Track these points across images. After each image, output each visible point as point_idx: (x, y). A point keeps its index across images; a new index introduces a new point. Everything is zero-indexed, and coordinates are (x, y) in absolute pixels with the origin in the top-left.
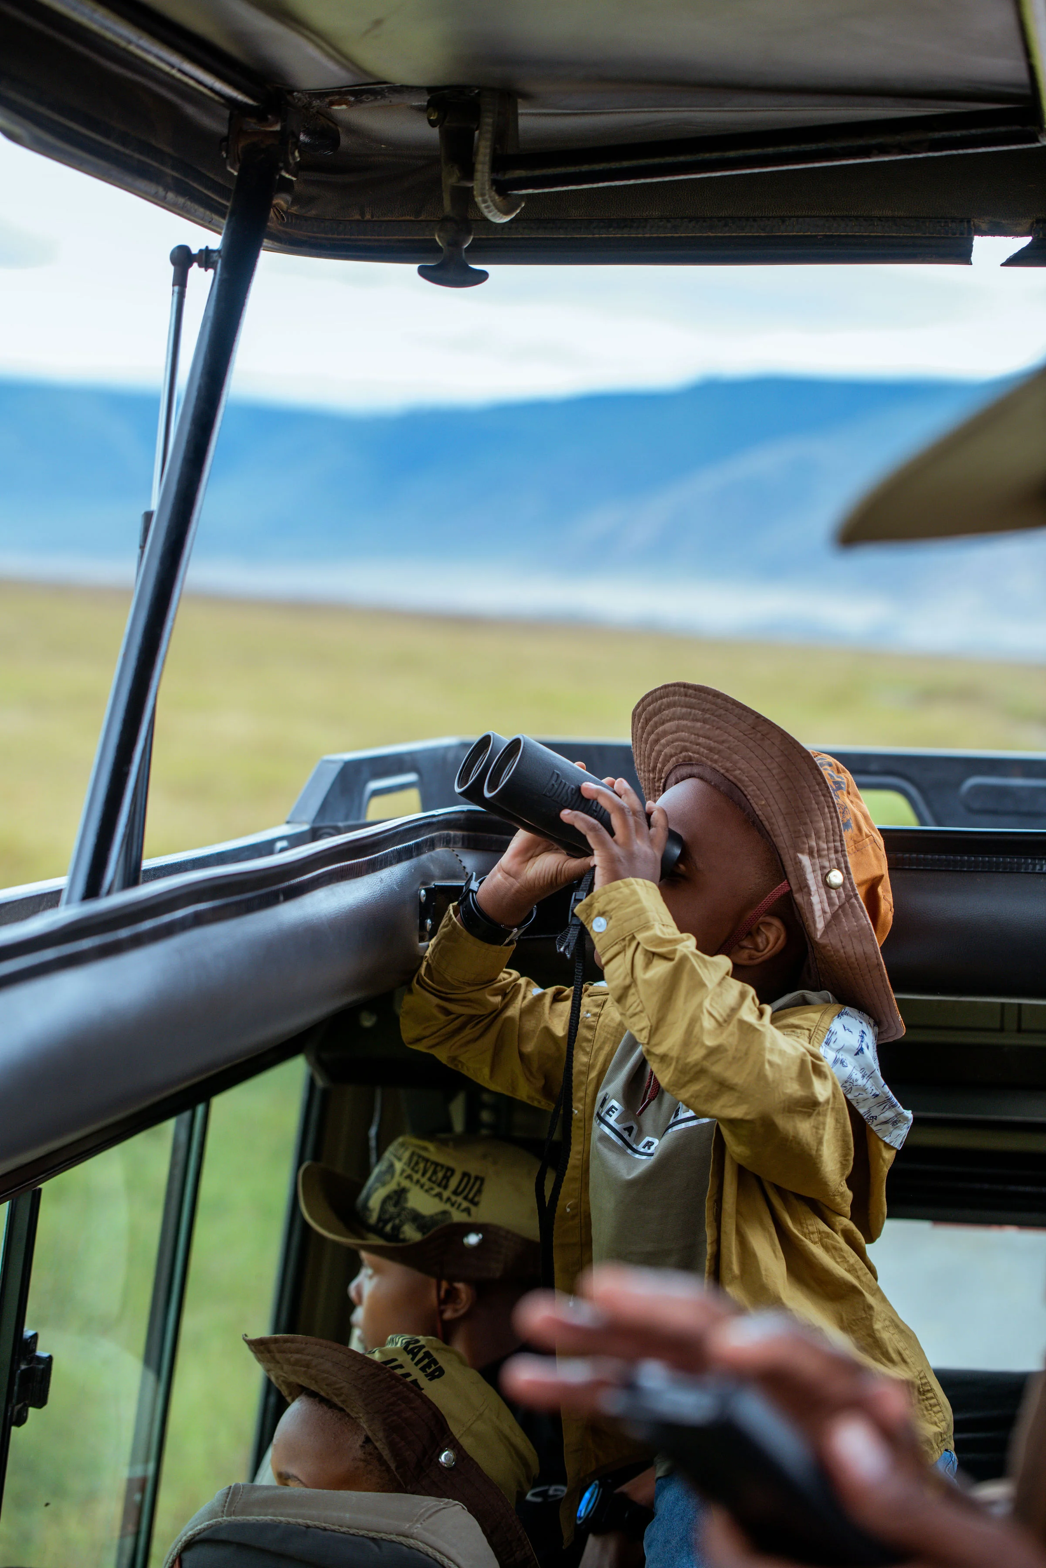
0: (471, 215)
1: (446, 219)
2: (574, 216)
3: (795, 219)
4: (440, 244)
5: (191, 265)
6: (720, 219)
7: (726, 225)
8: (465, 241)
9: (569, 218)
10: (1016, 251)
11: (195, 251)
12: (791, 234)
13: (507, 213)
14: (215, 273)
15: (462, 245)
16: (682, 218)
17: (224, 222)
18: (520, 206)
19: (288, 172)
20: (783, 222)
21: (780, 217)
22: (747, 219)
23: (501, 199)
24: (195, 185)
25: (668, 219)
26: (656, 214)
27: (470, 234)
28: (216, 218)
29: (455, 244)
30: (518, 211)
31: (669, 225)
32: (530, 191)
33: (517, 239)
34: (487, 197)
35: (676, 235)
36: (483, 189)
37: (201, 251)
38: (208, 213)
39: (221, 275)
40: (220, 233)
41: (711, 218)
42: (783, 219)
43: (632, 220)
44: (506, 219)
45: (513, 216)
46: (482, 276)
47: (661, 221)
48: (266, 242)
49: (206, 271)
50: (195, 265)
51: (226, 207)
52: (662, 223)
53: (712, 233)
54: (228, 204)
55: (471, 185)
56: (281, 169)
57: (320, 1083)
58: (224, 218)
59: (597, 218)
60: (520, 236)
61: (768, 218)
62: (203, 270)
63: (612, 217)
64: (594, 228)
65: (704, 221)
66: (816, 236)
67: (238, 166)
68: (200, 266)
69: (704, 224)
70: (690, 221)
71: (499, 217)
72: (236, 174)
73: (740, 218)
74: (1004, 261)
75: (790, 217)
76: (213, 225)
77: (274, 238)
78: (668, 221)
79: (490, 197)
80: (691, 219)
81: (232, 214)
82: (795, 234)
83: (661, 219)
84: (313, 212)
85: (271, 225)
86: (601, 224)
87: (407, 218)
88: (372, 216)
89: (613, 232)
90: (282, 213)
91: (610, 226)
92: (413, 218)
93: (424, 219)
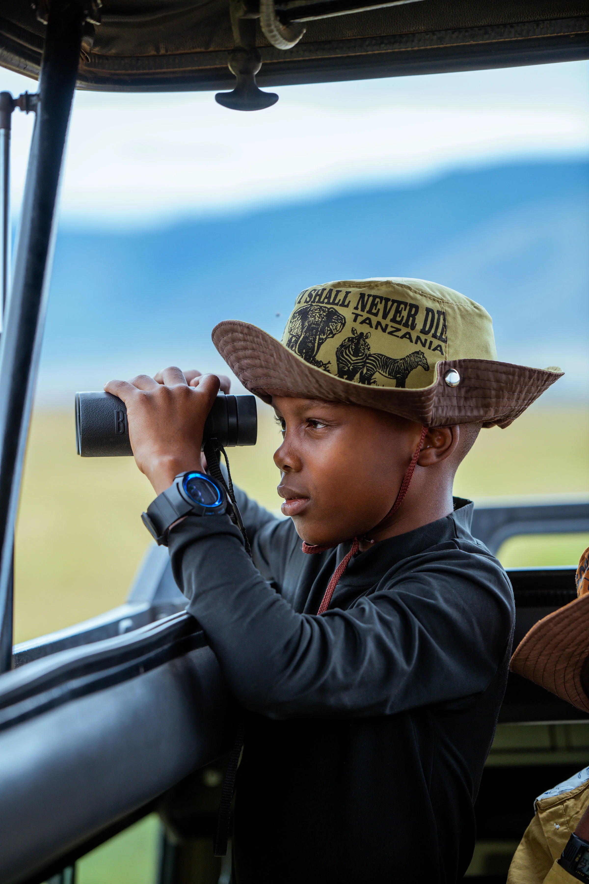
0: (259, 44)
1: (236, 50)
2: (349, 37)
3: (548, 22)
4: (233, 73)
5: (13, 110)
6: (481, 28)
7: (486, 33)
8: (255, 68)
9: (344, 38)
11: (16, 96)
12: (546, 36)
13: (291, 40)
14: (36, 115)
15: (252, 72)
16: (446, 30)
17: (39, 69)
18: (302, 32)
19: (92, 18)
20: (538, 25)
21: (535, 21)
22: (505, 25)
23: (285, 27)
24: (8, 36)
25: (433, 32)
26: (422, 28)
27: (259, 61)
28: (31, 65)
29: (246, 72)
30: (301, 37)
31: (435, 37)
32: (311, 19)
33: (299, 61)
34: (273, 27)
35: (441, 46)
36: (269, 20)
37: (21, 96)
38: (22, 60)
39: (42, 116)
40: (36, 79)
41: (472, 28)
42: (537, 23)
43: (401, 36)
44: (290, 45)
45: (297, 42)
46: (273, 99)
47: (427, 34)
48: (78, 83)
49: (27, 113)
50: (17, 109)
51: (40, 54)
52: (428, 37)
54: (41, 52)
55: (256, 17)
56: (86, 16)
57: (173, 839)
58: (39, 64)
59: (370, 36)
60: (301, 59)
61: (524, 23)
62: (24, 113)
63: (382, 35)
64: (367, 46)
65: (466, 31)
67: (47, 16)
68: (22, 109)
69: (467, 34)
70: (453, 33)
71: (284, 44)
72: (45, 23)
73: (498, 26)
75: (543, 21)
76: (28, 70)
77: (84, 78)
78: (434, 34)
79: (276, 27)
80: (454, 30)
81: (46, 60)
82: (549, 35)
83: (426, 32)
84: (113, 51)
85: (82, 66)
86: (374, 42)
87: (198, 50)
88: (167, 51)
89: (385, 48)
90: (86, 55)
91: (382, 43)
92: (203, 50)
93: (217, 49)
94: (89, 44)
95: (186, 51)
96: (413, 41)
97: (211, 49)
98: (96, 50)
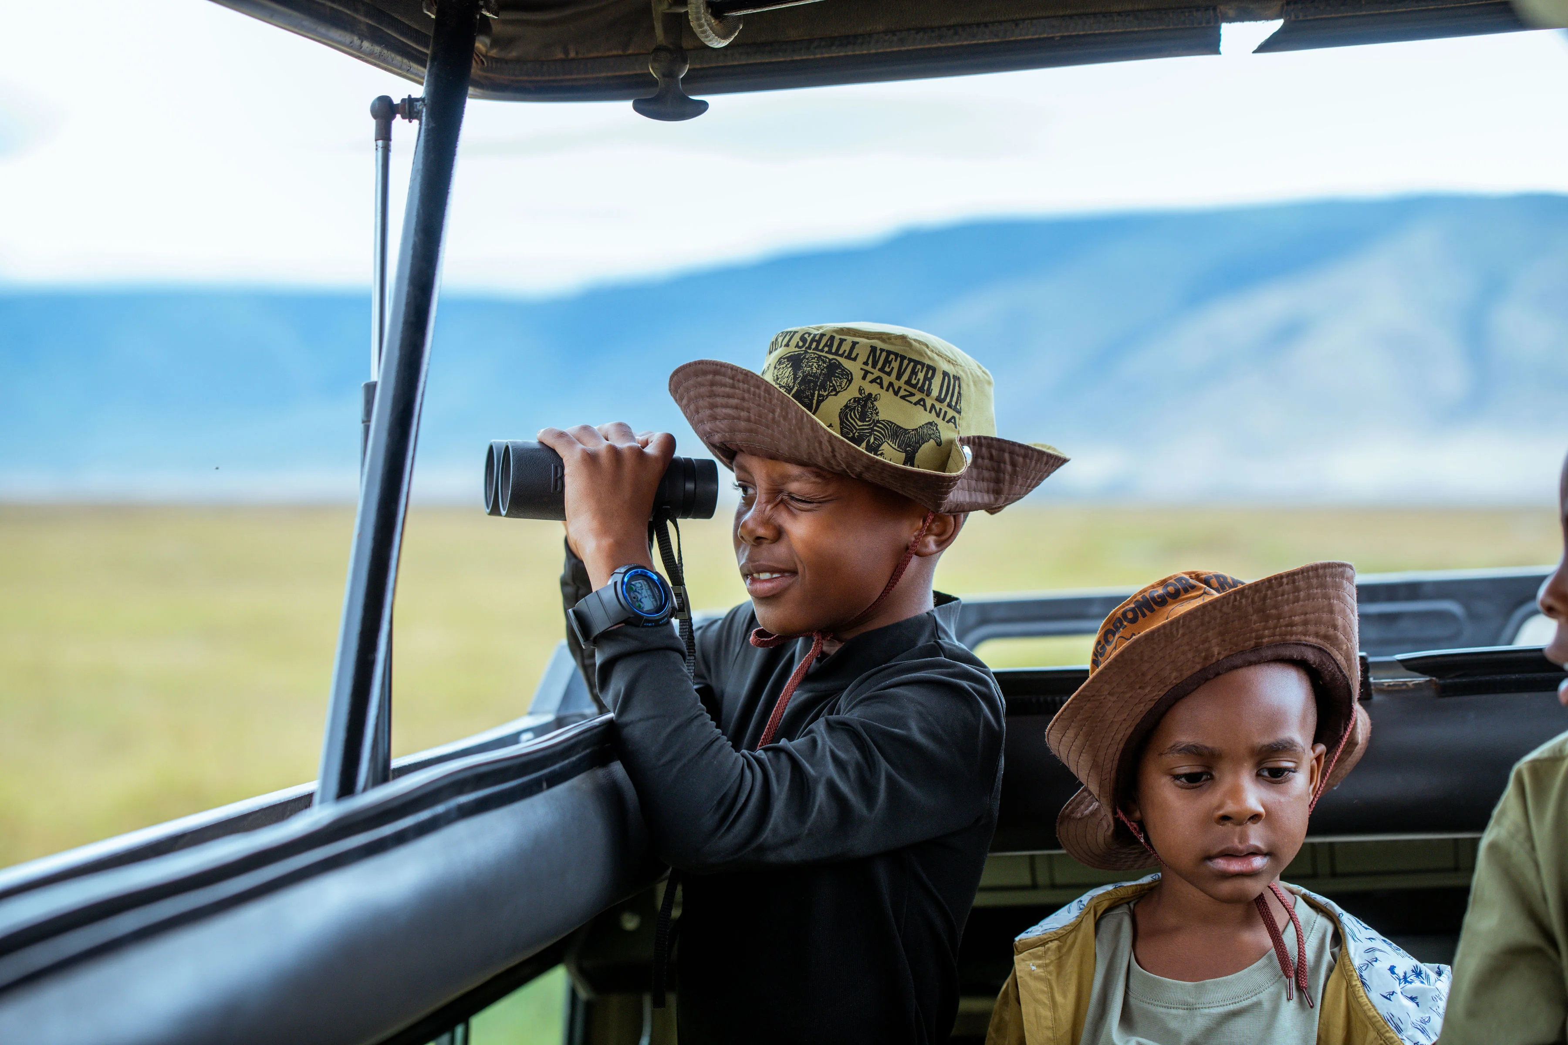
0: (686, 44)
1: (658, 49)
2: (794, 35)
3: (1029, 21)
4: (655, 77)
5: (395, 117)
6: (949, 27)
7: (956, 33)
8: (680, 70)
9: (787, 40)
10: (1267, 37)
11: (397, 101)
13: (725, 37)
14: (420, 124)
15: (678, 75)
16: (909, 30)
17: (425, 72)
18: (739, 28)
19: (489, 11)
20: (1017, 25)
21: (1013, 20)
22: (978, 25)
23: (717, 22)
24: (389, 32)
25: (894, 33)
26: (880, 28)
27: (685, 62)
28: (415, 67)
29: (670, 75)
30: (737, 33)
31: (895, 38)
32: (750, 11)
33: (734, 66)
34: (703, 21)
35: (903, 49)
36: (698, 13)
37: (403, 100)
38: (405, 61)
39: (427, 124)
40: (422, 84)
41: (939, 28)
42: (1016, 22)
43: (855, 36)
44: (724, 43)
45: (731, 39)
46: (702, 107)
47: (886, 35)
48: (471, 90)
49: (410, 122)
50: (398, 116)
51: (426, 55)
52: (887, 38)
53: (942, 43)
54: (428, 52)
55: (683, 11)
56: (482, 7)
58: (425, 67)
59: (819, 35)
60: (738, 62)
61: (1000, 22)
62: (407, 120)
63: (834, 35)
64: (816, 48)
65: (933, 31)
66: (1053, 38)
67: (435, 8)
68: (403, 117)
69: (933, 34)
70: (917, 33)
71: (716, 41)
72: (433, 17)
73: (970, 25)
74: (1255, 48)
75: (1024, 20)
76: (412, 73)
77: (478, 85)
79: (706, 20)
80: (918, 30)
81: (433, 59)
82: (1029, 37)
83: (886, 32)
84: (514, 54)
85: (475, 70)
86: (823, 43)
87: (615, 53)
88: (577, 53)
89: (836, 51)
90: (481, 57)
91: (832, 45)
92: (620, 52)
93: (636, 52)
94: (485, 45)
95: (600, 55)
96: (869, 43)
97: (630, 52)
98: (493, 53)
